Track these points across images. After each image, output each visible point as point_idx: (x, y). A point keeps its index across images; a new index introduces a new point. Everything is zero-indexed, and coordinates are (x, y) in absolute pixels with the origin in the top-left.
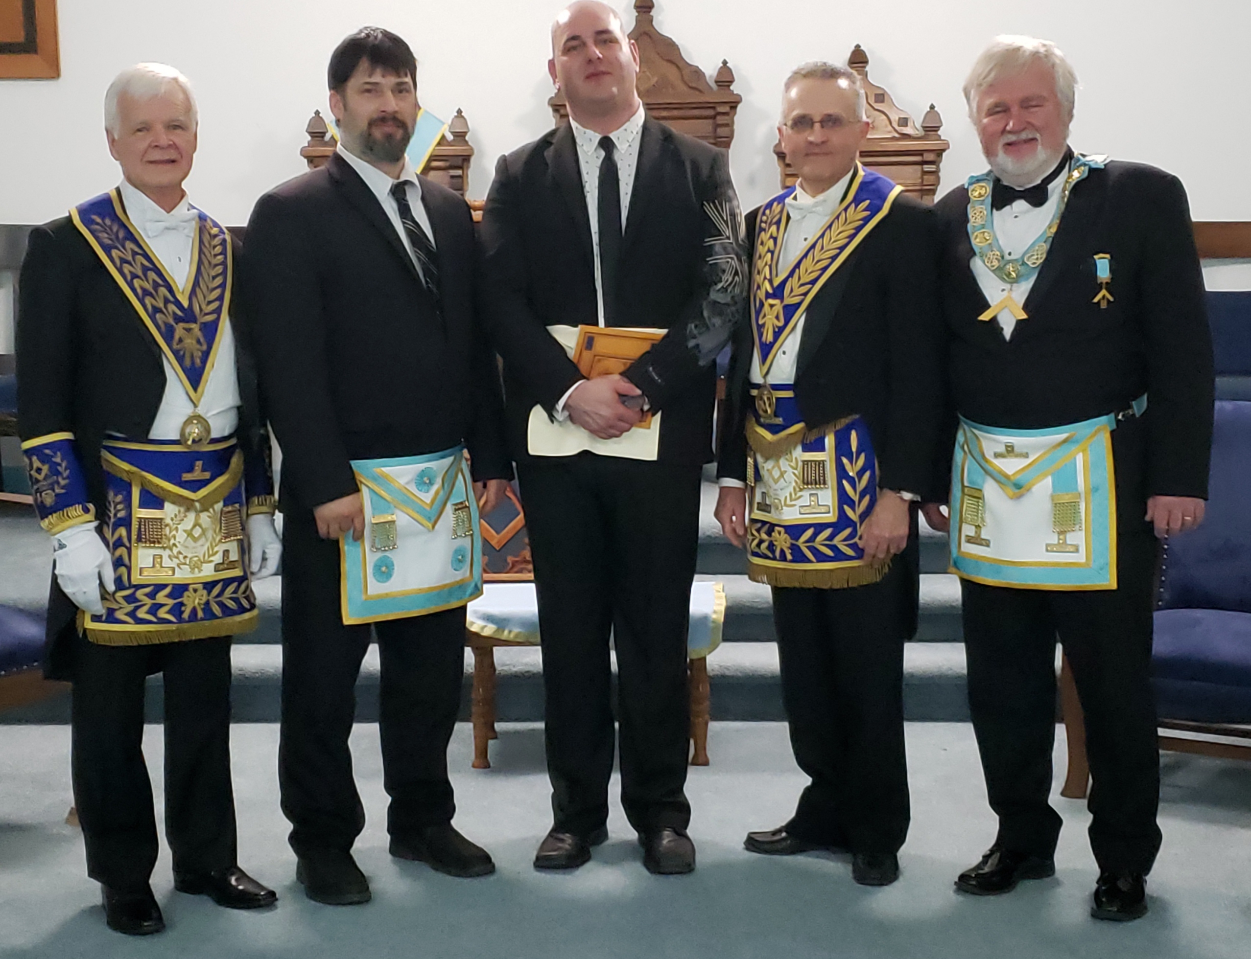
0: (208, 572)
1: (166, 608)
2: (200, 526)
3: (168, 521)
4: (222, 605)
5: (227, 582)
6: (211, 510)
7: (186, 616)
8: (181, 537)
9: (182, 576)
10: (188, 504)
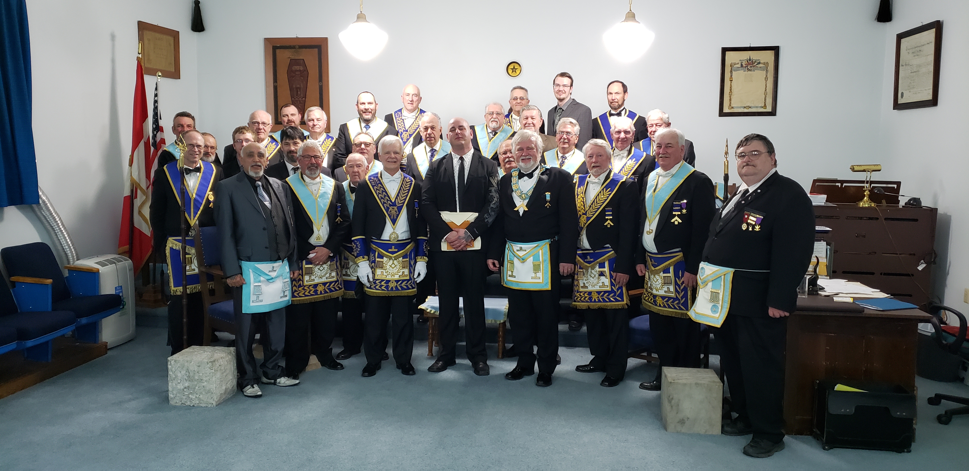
0: (397, 277)
1: (384, 286)
2: (394, 264)
3: (384, 262)
4: (401, 287)
5: (403, 281)
6: (398, 260)
7: (390, 289)
8: (388, 267)
9: (389, 278)
10: (390, 258)
